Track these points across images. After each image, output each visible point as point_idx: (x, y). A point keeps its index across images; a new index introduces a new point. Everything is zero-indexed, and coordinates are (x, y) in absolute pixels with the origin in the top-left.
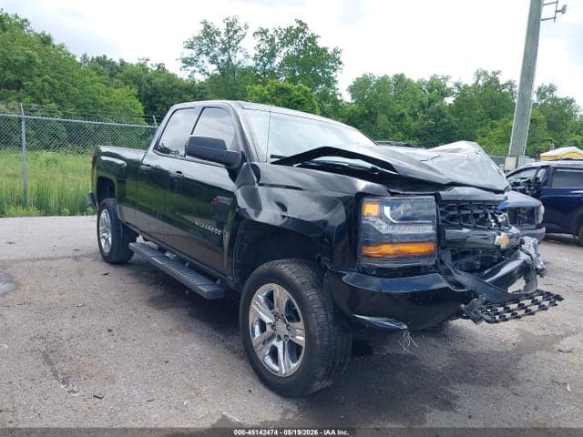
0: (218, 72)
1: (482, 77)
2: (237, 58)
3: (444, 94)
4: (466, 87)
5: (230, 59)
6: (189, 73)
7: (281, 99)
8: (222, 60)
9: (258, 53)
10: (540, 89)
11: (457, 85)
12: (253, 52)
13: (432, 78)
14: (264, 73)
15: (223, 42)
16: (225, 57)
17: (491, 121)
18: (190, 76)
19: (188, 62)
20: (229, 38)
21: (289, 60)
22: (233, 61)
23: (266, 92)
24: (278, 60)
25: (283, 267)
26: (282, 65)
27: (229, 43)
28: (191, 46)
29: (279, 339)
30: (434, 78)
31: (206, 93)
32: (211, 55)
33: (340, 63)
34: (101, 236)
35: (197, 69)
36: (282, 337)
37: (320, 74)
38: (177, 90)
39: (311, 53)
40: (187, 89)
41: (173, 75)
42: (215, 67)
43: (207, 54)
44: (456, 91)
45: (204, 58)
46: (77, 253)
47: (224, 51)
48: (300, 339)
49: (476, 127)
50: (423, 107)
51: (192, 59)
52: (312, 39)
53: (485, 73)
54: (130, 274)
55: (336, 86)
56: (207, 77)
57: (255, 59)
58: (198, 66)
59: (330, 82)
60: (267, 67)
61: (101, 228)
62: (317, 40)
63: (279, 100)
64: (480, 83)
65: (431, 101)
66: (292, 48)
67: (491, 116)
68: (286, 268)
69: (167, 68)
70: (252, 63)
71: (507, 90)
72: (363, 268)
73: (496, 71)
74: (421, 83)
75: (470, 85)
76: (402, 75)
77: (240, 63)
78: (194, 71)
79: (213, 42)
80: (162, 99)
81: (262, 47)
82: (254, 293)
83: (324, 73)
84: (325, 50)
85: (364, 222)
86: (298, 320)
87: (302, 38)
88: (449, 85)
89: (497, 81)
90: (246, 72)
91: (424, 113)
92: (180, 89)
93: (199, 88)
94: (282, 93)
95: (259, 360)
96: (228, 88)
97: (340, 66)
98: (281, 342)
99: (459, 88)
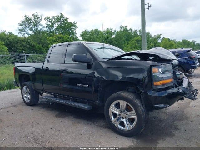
0: (33, 33)
1: (122, 28)
2: (40, 28)
3: (112, 34)
4: (118, 31)
5: (37, 29)
6: (22, 35)
7: (60, 41)
8: (34, 29)
9: (47, 26)
10: (139, 31)
11: (115, 31)
12: (45, 25)
13: (107, 30)
14: (51, 32)
15: (34, 22)
16: (35, 28)
17: (127, 42)
18: (23, 36)
19: (21, 31)
20: (36, 21)
21: (59, 27)
22: (39, 29)
23: (54, 39)
24: (55, 28)
25: (123, 94)
26: (56, 29)
27: (36, 23)
28: (21, 25)
29: (123, 118)
30: (108, 29)
31: (30, 41)
32: (30, 27)
33: (77, 27)
34: (24, 96)
35: (25, 33)
36: (124, 117)
37: (70, 31)
38: (19, 41)
39: (66, 24)
40: (23, 40)
41: (16, 36)
42: (32, 32)
43: (28, 27)
44: (115, 33)
45: (27, 29)
46: (14, 104)
47: (34, 26)
48: (134, 116)
49: (123, 44)
50: (106, 39)
51: (23, 29)
52: (66, 20)
53: (123, 27)
54: (41, 108)
55: (76, 35)
56: (29, 35)
57: (46, 28)
58: (25, 32)
59: (74, 34)
60: (51, 30)
61: (23, 93)
62: (68, 20)
63: (59, 41)
64: (122, 30)
65: (108, 37)
66: (59, 23)
67: (127, 40)
68: (124, 94)
69: (13, 33)
70: (45, 29)
71: (130, 32)
72: (154, 89)
73: (126, 26)
74: (104, 31)
75: (119, 31)
76: (97, 29)
77: (41, 30)
78: (24, 34)
79: (30, 23)
80: (14, 45)
81: (48, 23)
82: (111, 105)
83: (72, 31)
84: (71, 23)
85: (154, 74)
86: (132, 110)
87: (62, 19)
88: (113, 31)
89: (127, 29)
90: (44, 33)
91: (106, 41)
92: (20, 41)
93: (27, 40)
94: (60, 39)
95: (116, 127)
96: (38, 39)
97: (77, 28)
98: (124, 119)
99: (116, 32)
